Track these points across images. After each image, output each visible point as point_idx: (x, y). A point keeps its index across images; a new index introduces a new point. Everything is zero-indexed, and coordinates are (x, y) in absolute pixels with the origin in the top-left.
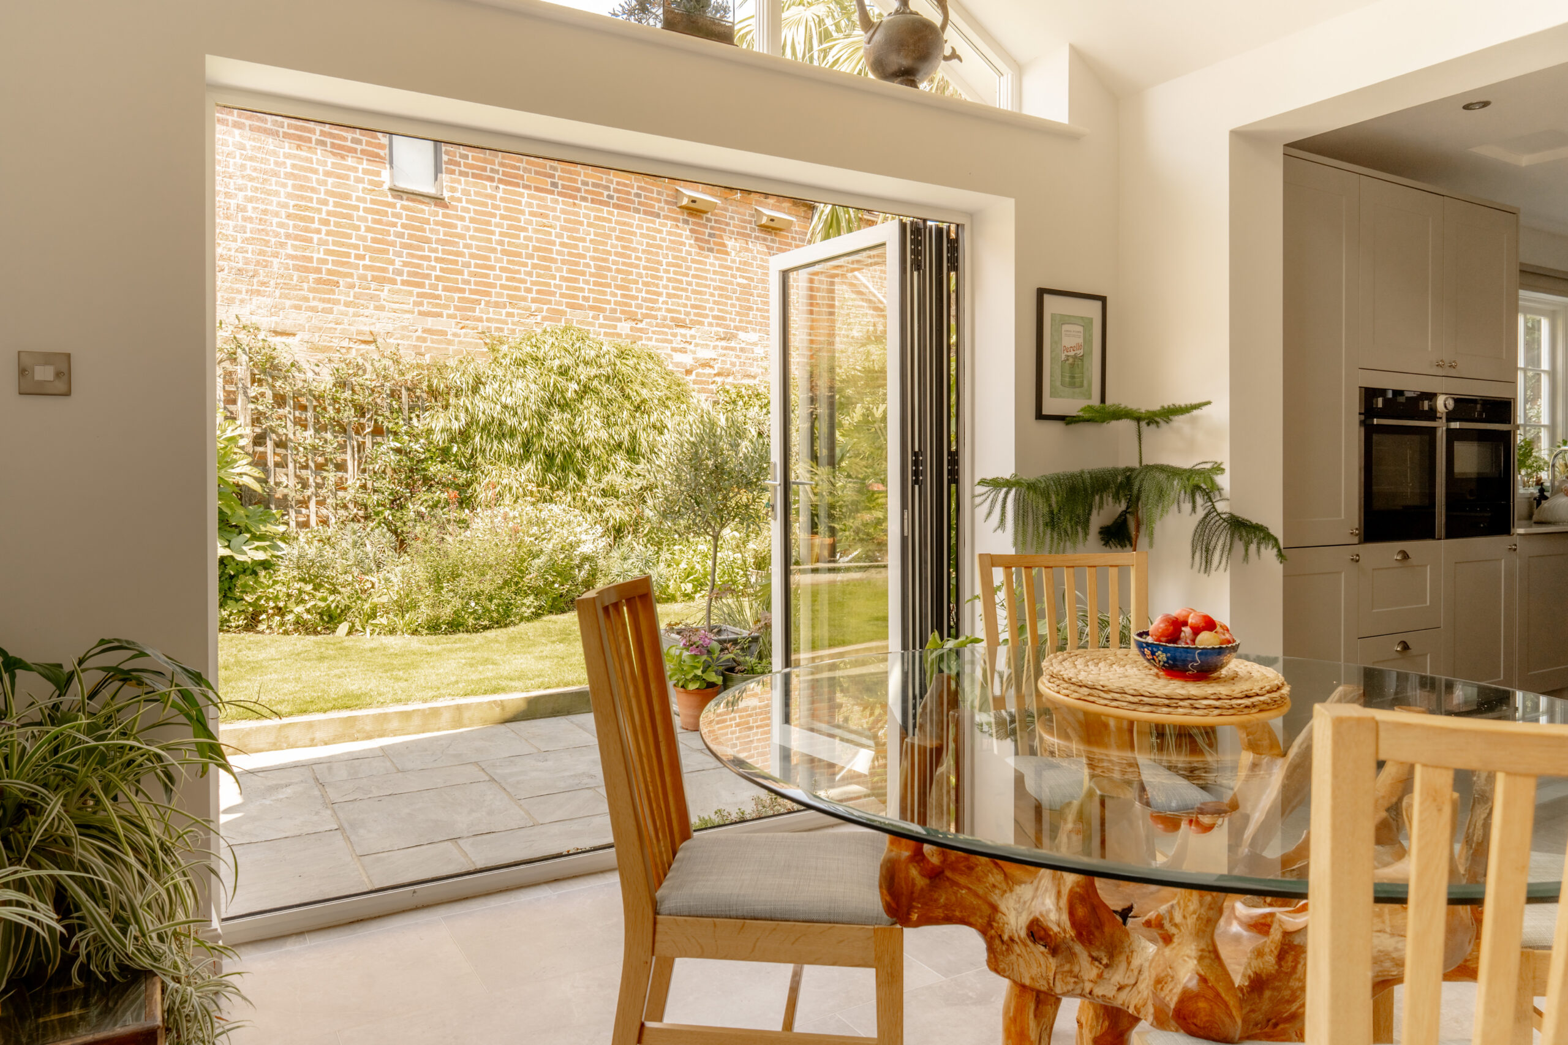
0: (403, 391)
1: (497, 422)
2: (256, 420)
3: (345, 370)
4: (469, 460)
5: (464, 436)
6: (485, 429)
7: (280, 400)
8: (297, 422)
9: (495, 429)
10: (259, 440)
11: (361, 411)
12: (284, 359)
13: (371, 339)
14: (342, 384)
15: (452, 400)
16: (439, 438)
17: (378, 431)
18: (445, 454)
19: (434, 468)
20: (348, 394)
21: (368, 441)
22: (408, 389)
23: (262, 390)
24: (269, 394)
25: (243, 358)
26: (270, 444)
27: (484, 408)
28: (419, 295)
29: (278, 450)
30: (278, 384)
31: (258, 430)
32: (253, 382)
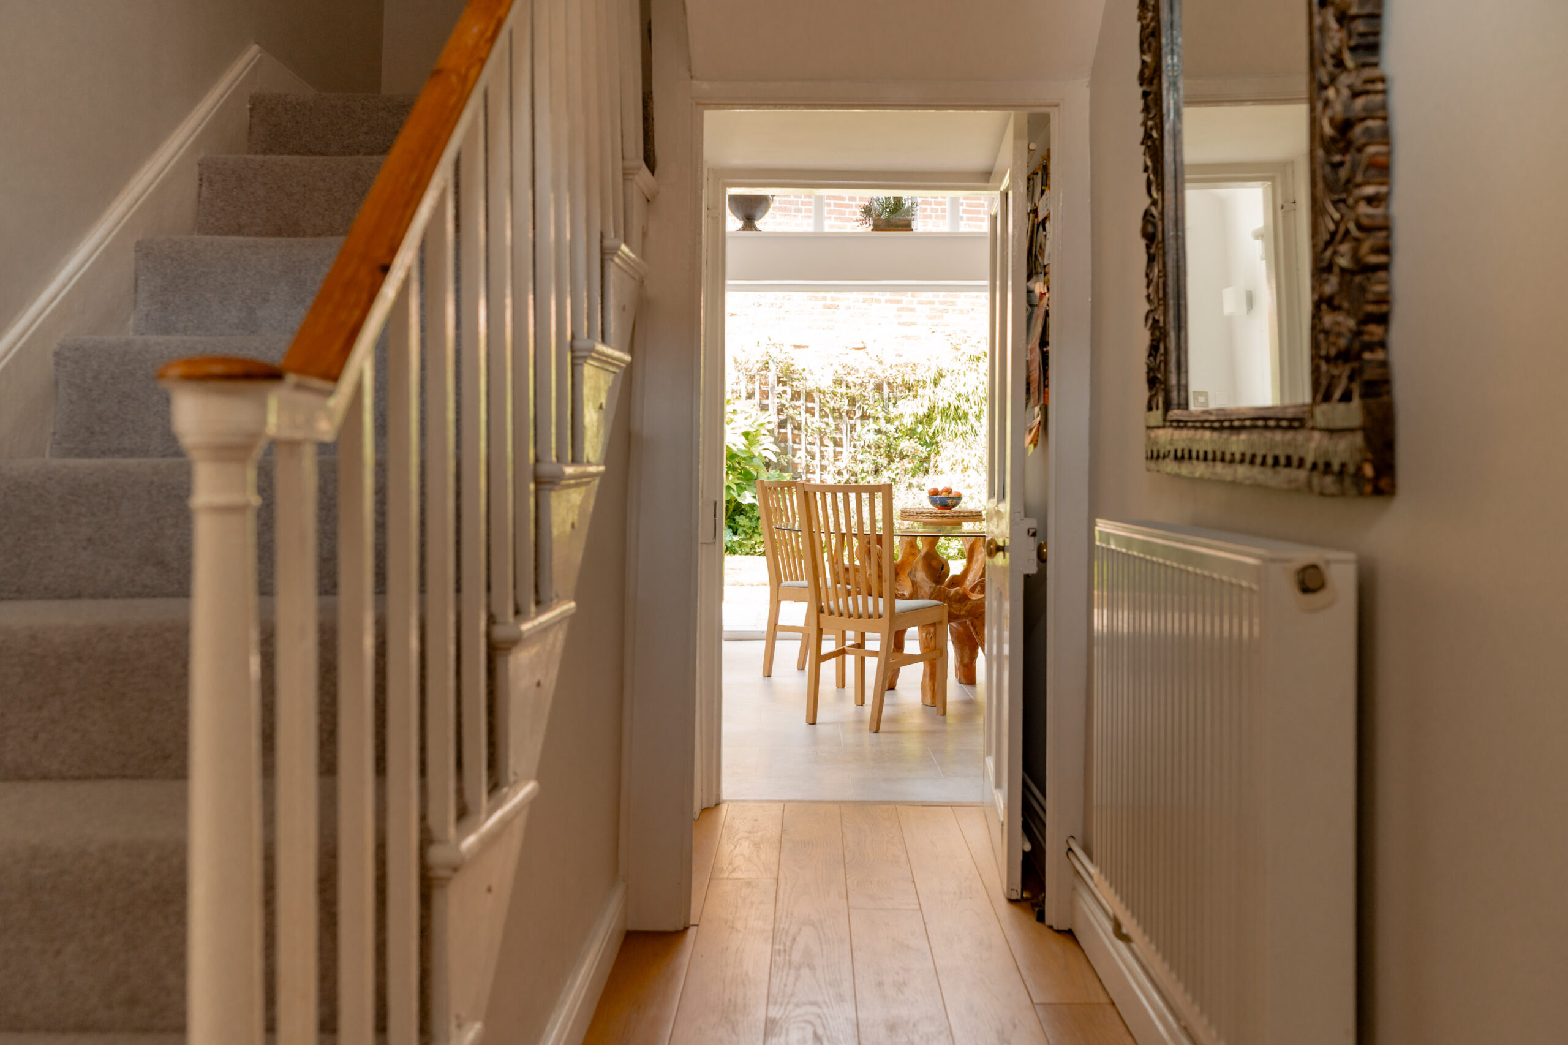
0: (885, 386)
1: (952, 408)
2: (780, 411)
3: (841, 372)
4: (931, 438)
5: (929, 417)
6: (945, 413)
7: (796, 396)
8: (810, 411)
9: (952, 412)
10: (782, 424)
11: (852, 401)
12: (798, 366)
13: (861, 346)
14: (838, 382)
15: (920, 391)
16: (908, 421)
17: (864, 417)
18: (911, 433)
19: (906, 445)
20: (844, 390)
21: (858, 422)
22: (889, 383)
23: (785, 388)
24: (789, 392)
25: (772, 366)
26: (789, 427)
27: (944, 396)
28: (899, 310)
29: (796, 432)
30: (794, 384)
31: (782, 417)
32: (779, 382)
